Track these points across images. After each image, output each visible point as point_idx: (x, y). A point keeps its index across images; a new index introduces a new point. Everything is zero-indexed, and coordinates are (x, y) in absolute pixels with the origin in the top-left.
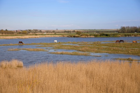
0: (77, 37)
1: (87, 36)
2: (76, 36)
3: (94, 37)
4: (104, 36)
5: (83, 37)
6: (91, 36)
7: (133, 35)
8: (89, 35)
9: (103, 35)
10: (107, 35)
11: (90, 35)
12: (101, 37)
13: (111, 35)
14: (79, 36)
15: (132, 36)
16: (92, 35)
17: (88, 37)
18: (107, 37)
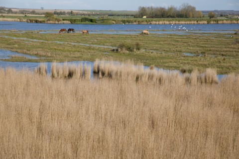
0: (41, 22)
1: (58, 21)
2: (38, 21)
3: (69, 22)
4: (87, 22)
5: (50, 23)
6: (65, 22)
7: (135, 21)
8: (61, 19)
9: (86, 19)
10: (91, 21)
11: (64, 20)
12: (83, 23)
13: (99, 21)
14: (44, 21)
15: (135, 23)
16: (66, 20)
17: (60, 22)
18: (91, 23)
